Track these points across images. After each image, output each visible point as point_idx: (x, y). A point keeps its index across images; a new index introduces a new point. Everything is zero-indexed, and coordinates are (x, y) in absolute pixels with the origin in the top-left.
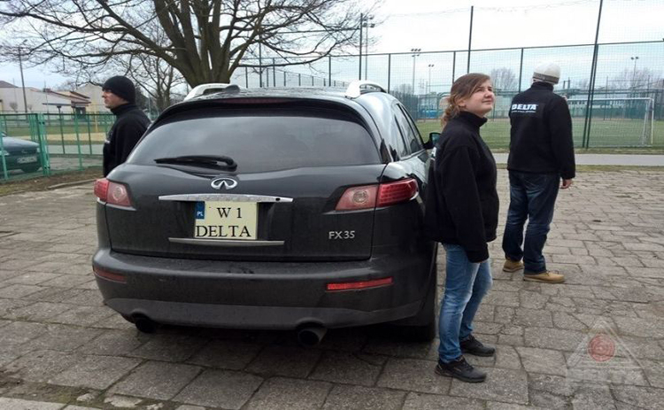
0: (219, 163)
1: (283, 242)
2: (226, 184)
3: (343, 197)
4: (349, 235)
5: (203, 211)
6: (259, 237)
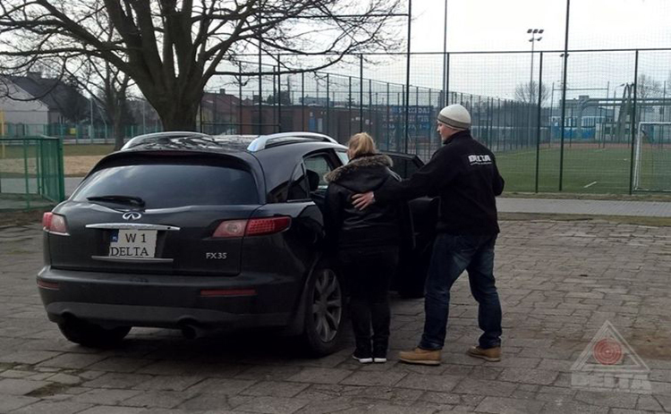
0: (132, 201)
1: (172, 260)
2: (133, 217)
3: (219, 228)
4: (222, 255)
5: (117, 236)
6: (156, 256)
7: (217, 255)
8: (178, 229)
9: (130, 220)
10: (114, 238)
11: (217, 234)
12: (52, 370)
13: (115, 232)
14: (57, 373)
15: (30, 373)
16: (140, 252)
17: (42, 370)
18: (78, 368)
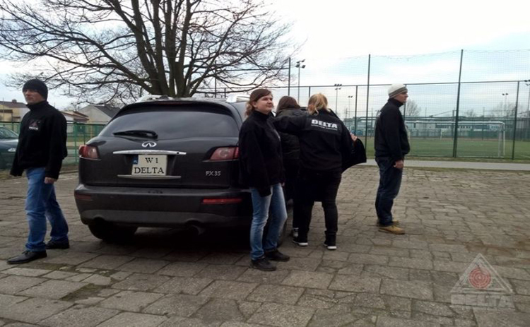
2: (150, 145)
3: (215, 153)
4: (218, 173)
5: (137, 159)
6: (167, 174)
7: (214, 173)
8: (185, 153)
9: (148, 148)
10: (135, 161)
11: (213, 157)
12: (90, 271)
13: (135, 157)
14: (93, 273)
15: (72, 274)
16: (157, 171)
17: (82, 270)
18: (111, 269)
